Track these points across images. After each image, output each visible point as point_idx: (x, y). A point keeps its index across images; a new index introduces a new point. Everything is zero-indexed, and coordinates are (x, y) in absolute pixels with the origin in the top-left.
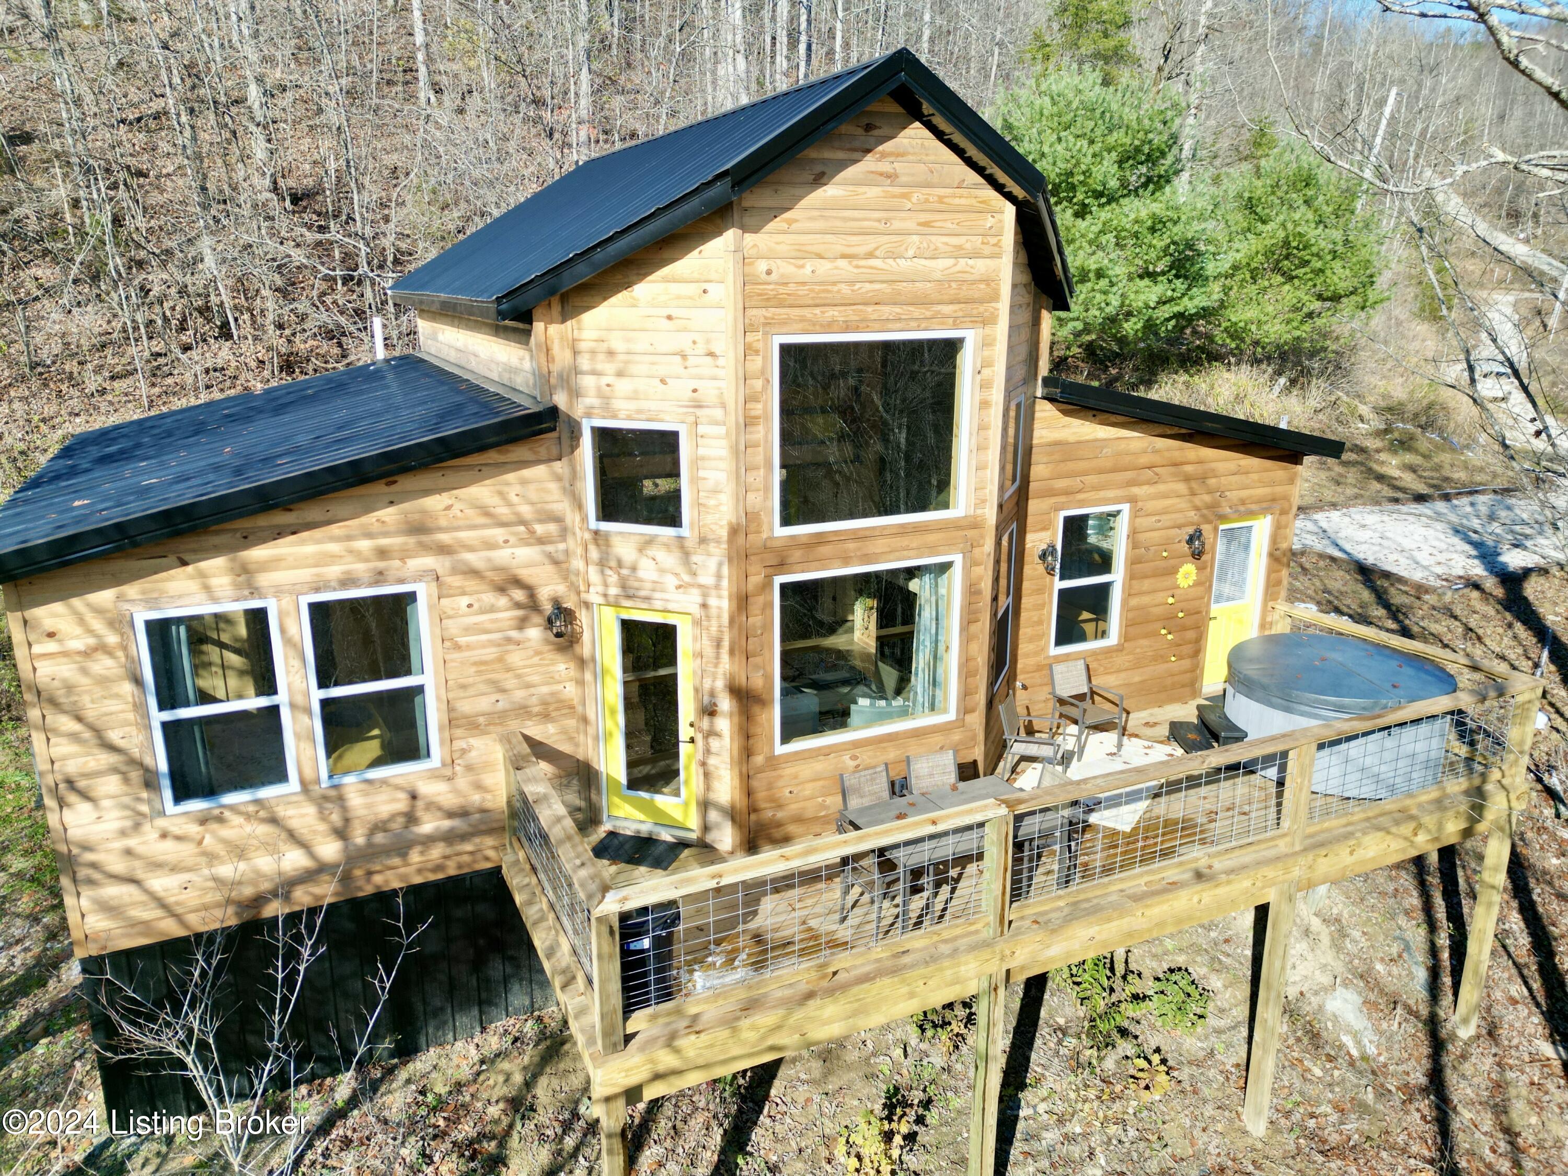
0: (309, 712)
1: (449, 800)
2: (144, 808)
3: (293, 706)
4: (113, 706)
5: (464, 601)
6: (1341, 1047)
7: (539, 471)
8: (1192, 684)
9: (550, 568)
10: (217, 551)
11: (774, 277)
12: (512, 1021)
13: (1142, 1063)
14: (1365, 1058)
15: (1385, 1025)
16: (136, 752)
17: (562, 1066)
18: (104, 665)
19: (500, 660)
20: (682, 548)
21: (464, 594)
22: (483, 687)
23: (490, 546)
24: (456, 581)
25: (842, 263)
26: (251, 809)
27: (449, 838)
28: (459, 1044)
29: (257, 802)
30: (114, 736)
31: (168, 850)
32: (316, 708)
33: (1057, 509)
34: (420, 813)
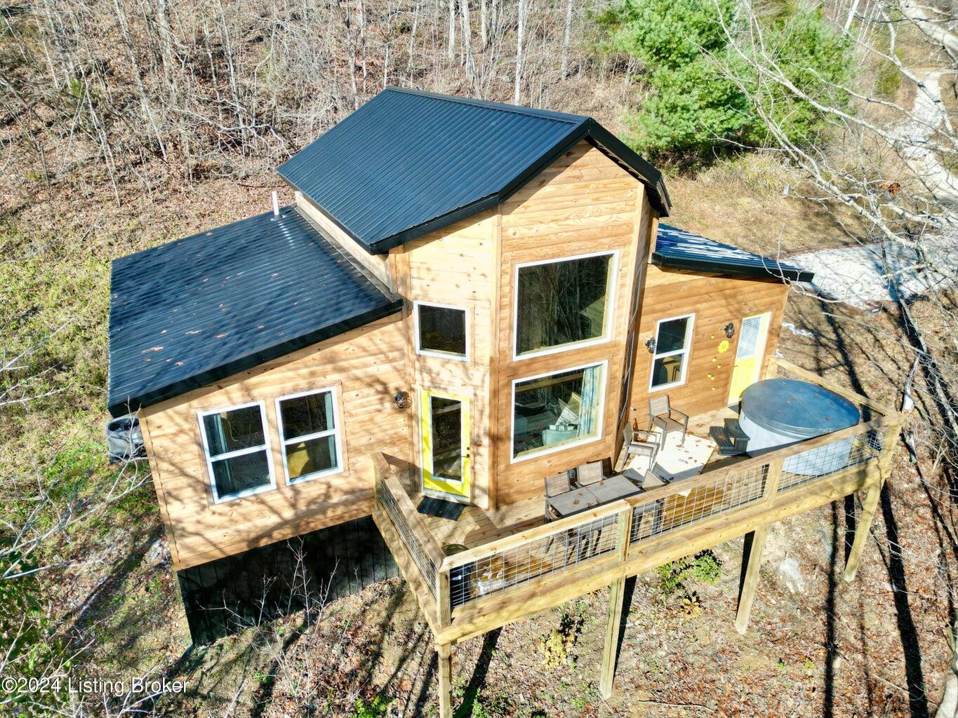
0: (280, 452)
1: (346, 487)
2: (205, 502)
3: (273, 450)
4: (188, 456)
5: (355, 393)
6: (786, 588)
7: (390, 327)
8: (722, 401)
9: (395, 373)
10: (236, 381)
11: (517, 235)
12: (377, 585)
13: (687, 601)
14: (797, 594)
15: (809, 577)
16: (200, 478)
17: (404, 608)
18: (183, 439)
19: (371, 420)
20: (464, 366)
21: (354, 389)
22: (363, 433)
23: (366, 365)
24: (349, 384)
25: (553, 225)
26: (253, 498)
27: (345, 503)
28: (353, 596)
29: (255, 495)
30: (190, 471)
31: (216, 520)
32: (284, 450)
33: (656, 320)
34: (332, 494)
